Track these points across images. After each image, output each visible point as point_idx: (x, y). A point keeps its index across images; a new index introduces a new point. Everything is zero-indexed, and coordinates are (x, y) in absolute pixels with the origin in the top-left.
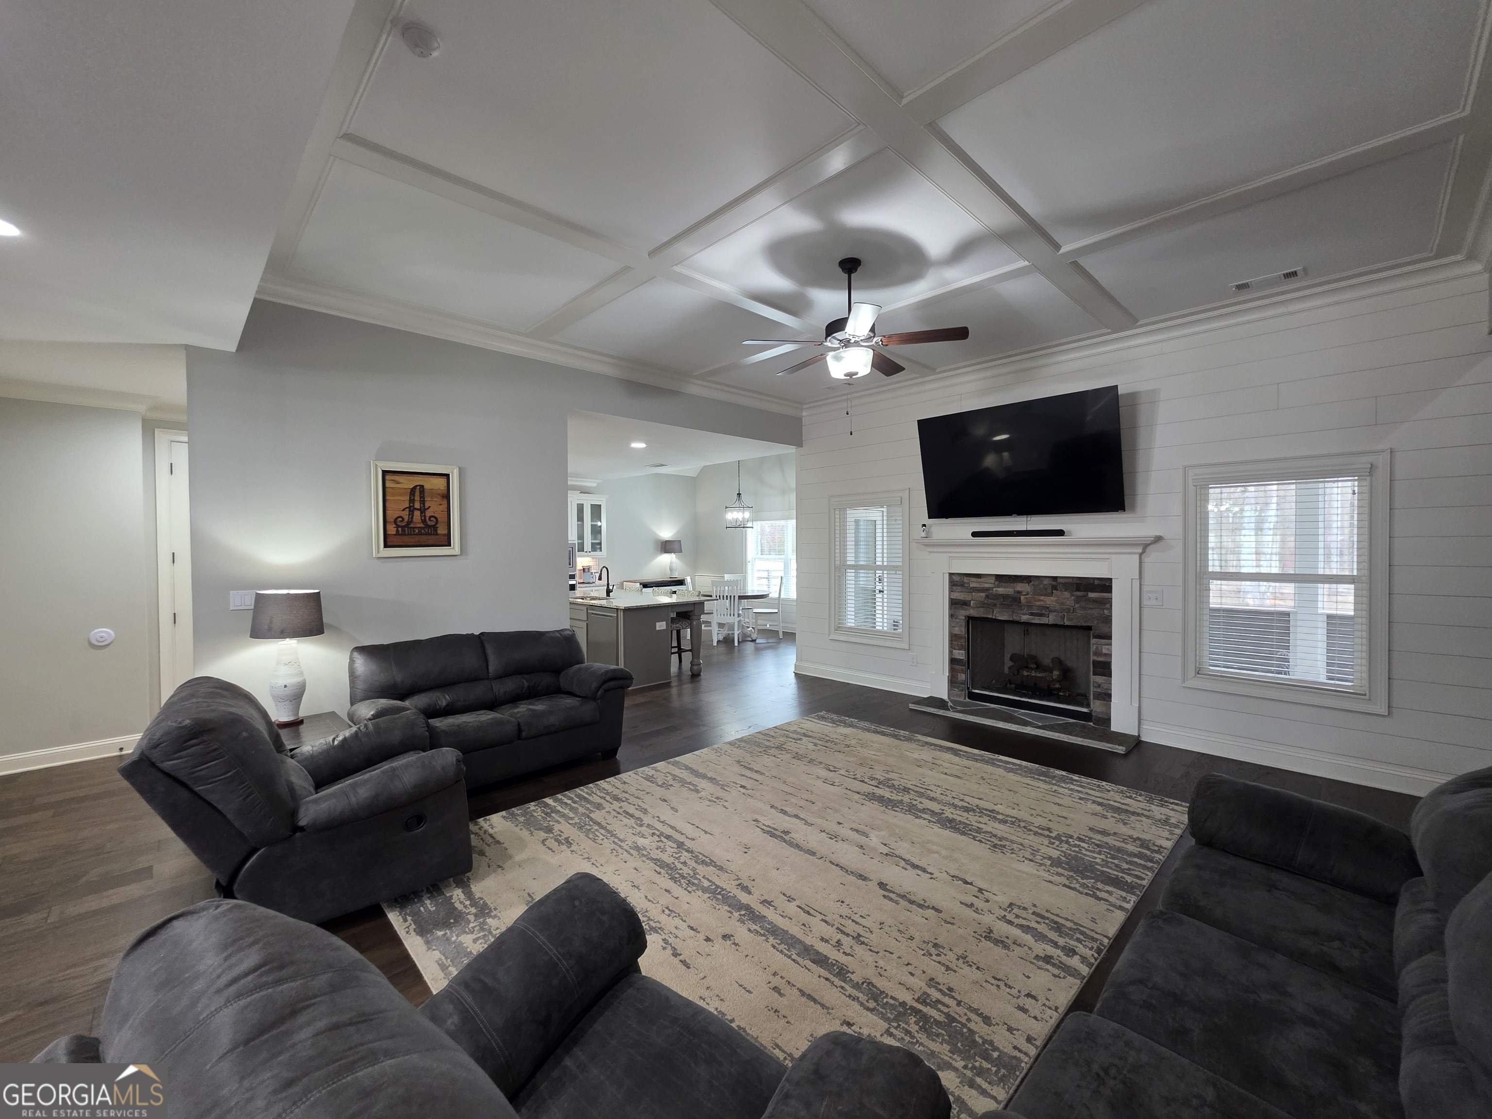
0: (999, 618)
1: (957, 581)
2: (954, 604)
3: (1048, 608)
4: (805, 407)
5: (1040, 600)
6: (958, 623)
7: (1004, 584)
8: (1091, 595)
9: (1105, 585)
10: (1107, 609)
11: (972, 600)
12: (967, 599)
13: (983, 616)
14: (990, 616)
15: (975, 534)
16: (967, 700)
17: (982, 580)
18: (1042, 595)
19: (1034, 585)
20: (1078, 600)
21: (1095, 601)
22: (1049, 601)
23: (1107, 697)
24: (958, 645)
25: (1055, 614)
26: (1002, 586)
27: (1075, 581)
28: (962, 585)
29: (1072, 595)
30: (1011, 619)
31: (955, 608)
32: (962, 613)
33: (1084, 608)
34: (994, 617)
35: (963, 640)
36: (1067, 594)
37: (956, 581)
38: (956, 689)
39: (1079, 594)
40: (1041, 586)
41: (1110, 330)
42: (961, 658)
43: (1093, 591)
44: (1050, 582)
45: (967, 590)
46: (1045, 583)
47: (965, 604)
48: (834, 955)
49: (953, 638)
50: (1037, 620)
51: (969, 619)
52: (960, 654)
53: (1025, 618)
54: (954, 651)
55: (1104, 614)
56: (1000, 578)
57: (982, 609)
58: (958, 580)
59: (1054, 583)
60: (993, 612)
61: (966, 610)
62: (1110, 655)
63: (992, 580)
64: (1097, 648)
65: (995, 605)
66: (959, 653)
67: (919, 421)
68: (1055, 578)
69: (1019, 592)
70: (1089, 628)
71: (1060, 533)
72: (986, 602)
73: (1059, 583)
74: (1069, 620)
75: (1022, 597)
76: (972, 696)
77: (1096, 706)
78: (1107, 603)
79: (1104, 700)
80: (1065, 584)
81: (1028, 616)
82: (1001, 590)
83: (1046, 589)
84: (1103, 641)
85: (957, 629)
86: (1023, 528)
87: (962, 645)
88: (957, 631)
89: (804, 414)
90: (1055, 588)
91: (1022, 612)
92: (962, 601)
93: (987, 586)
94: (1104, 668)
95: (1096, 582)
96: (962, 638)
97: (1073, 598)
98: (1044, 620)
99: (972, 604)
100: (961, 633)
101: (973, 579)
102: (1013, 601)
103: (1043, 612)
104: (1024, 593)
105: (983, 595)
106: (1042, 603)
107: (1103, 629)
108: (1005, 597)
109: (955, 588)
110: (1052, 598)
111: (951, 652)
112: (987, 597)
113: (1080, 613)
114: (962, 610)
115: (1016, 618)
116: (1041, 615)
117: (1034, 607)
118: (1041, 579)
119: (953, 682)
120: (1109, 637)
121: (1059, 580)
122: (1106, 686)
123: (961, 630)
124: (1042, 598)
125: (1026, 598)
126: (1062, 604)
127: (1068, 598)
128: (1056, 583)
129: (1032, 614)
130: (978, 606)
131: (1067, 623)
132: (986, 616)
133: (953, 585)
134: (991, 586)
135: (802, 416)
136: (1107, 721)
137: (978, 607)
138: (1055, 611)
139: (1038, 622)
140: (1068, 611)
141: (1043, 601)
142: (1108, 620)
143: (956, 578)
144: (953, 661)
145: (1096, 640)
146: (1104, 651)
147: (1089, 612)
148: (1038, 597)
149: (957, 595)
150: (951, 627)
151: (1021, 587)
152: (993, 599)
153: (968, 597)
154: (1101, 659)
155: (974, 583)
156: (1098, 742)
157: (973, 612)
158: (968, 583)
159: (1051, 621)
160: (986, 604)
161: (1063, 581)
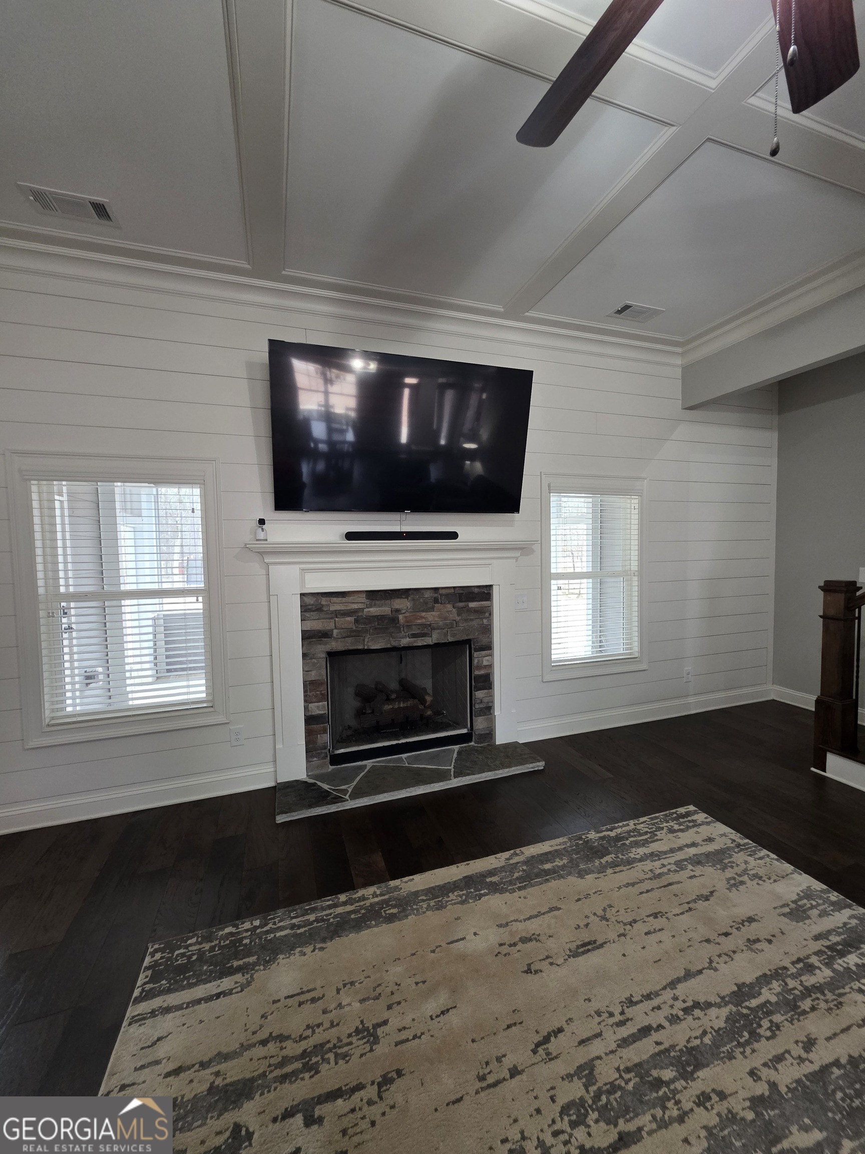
0: (372, 648)
1: (311, 605)
2: (307, 636)
3: (430, 625)
5: (422, 617)
6: (314, 664)
7: (377, 602)
8: (472, 605)
9: (484, 593)
10: (486, 618)
11: (336, 628)
12: (329, 628)
13: (351, 648)
14: (360, 647)
15: (351, 536)
16: (331, 768)
17: (350, 599)
18: (423, 611)
19: (413, 600)
20: (460, 611)
21: (476, 611)
22: (431, 617)
23: (488, 710)
24: (316, 696)
25: (438, 631)
26: (375, 605)
27: (458, 591)
28: (319, 609)
29: (454, 607)
30: (389, 646)
31: (312, 642)
32: (321, 650)
33: (466, 620)
34: (366, 648)
35: (323, 688)
36: (449, 607)
37: (309, 605)
38: (315, 759)
39: (461, 604)
40: (422, 600)
42: (322, 712)
43: (473, 600)
44: (432, 595)
45: (327, 616)
46: (426, 596)
47: (325, 635)
49: (309, 686)
50: (420, 642)
51: (332, 655)
52: (320, 708)
53: (405, 642)
54: (310, 705)
55: (483, 624)
56: (373, 595)
57: (349, 640)
58: (312, 602)
59: (436, 595)
60: (364, 640)
61: (325, 644)
62: (491, 666)
63: (363, 598)
64: (478, 661)
65: (367, 631)
66: (318, 707)
68: (436, 589)
69: (398, 611)
70: (468, 642)
71: (453, 535)
72: (354, 628)
73: (441, 595)
74: (454, 635)
75: (401, 617)
76: (336, 760)
77: (478, 723)
78: (486, 613)
79: (485, 714)
80: (447, 595)
81: (408, 639)
82: (374, 611)
83: (426, 603)
84: (483, 653)
85: (313, 673)
86: (397, 529)
87: (322, 694)
88: (313, 675)
90: (436, 601)
91: (401, 635)
92: (320, 631)
93: (355, 606)
94: (486, 682)
95: (476, 590)
96: (322, 684)
97: (454, 610)
98: (428, 641)
99: (335, 635)
100: (320, 678)
101: (335, 599)
102: (389, 623)
103: (425, 631)
104: (404, 611)
105: (350, 619)
106: (424, 620)
107: (484, 641)
108: (380, 618)
109: (307, 614)
110: (434, 613)
111: (306, 708)
112: (356, 621)
113: (462, 625)
114: (320, 644)
115: (394, 644)
116: (424, 635)
117: (414, 627)
118: (423, 591)
119: (311, 750)
120: (491, 648)
121: (441, 591)
122: (486, 700)
123: (321, 673)
124: (423, 614)
125: (406, 617)
126: (446, 619)
127: (449, 611)
128: (439, 595)
129: (414, 636)
130: (344, 635)
131: (451, 639)
132: (355, 648)
133: (305, 611)
134: (360, 606)
136: (490, 735)
137: (344, 638)
138: (438, 628)
139: (421, 645)
140: (451, 626)
141: (425, 618)
142: (488, 630)
143: (307, 600)
144: (310, 720)
145: (478, 653)
146: (485, 663)
147: (471, 623)
148: (418, 614)
149: (315, 625)
150: (306, 672)
151: (398, 604)
152: (365, 623)
153: (328, 625)
154: (482, 672)
155: (337, 605)
156: (518, 767)
157: (335, 645)
158: (328, 605)
159: (435, 641)
160: (355, 631)
161: (444, 592)
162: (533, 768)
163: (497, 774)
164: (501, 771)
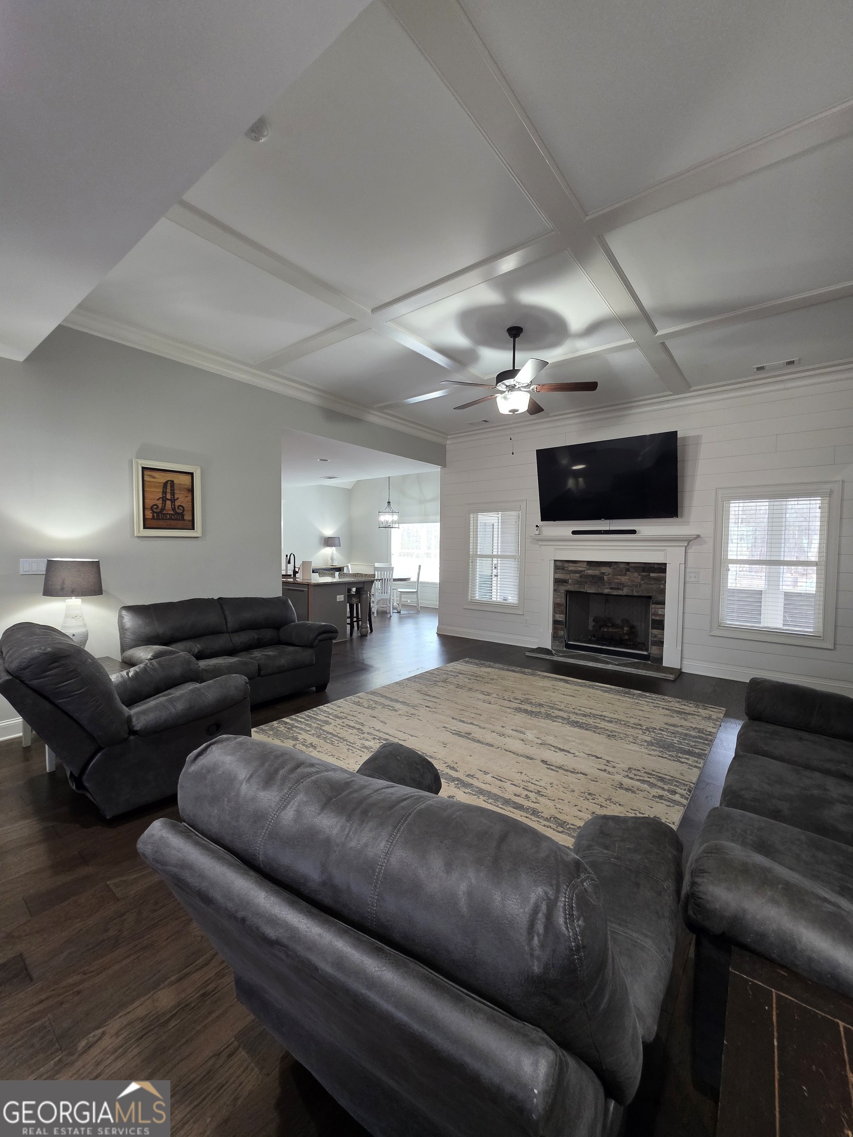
0: (588, 592)
1: (560, 566)
2: (557, 582)
3: (623, 584)
4: (449, 437)
5: (618, 579)
6: (559, 595)
7: (592, 568)
8: (652, 575)
9: (661, 568)
10: (662, 584)
11: (570, 579)
12: (567, 578)
13: (577, 590)
14: (583, 590)
15: (574, 533)
16: (565, 649)
17: (580, 564)
18: (619, 575)
19: (613, 568)
20: (643, 578)
21: (654, 579)
22: (624, 579)
23: (661, 643)
24: (559, 611)
25: (628, 588)
27: (641, 565)
28: (563, 569)
29: (639, 575)
30: (597, 592)
31: (558, 585)
32: (563, 588)
33: (647, 584)
34: (585, 591)
35: (563, 607)
36: (636, 574)
38: (557, 642)
39: (644, 574)
40: (618, 569)
41: (672, 393)
42: (561, 620)
43: (653, 572)
44: (625, 566)
45: (567, 572)
46: (621, 567)
47: (565, 582)
48: (526, 803)
49: (556, 606)
50: (615, 592)
51: (568, 593)
52: (561, 617)
53: (606, 591)
54: (556, 615)
55: (660, 588)
56: (590, 563)
57: (577, 585)
59: (627, 567)
60: (585, 587)
61: (566, 586)
62: (663, 616)
63: (585, 565)
64: (655, 611)
65: (586, 583)
66: (560, 616)
67: (537, 451)
68: (628, 563)
69: (603, 573)
70: (650, 597)
71: (633, 532)
72: (580, 580)
73: (631, 567)
74: (637, 592)
75: (605, 577)
76: (568, 646)
77: (654, 650)
78: (663, 580)
79: (658, 645)
80: (635, 567)
81: (609, 590)
82: (590, 572)
83: (622, 571)
84: (659, 606)
85: (558, 599)
86: (607, 528)
87: (562, 611)
88: (558, 601)
89: (448, 442)
90: (628, 570)
91: (604, 587)
92: (563, 579)
93: (580, 569)
94: (659, 624)
95: (656, 566)
96: (562, 605)
97: (640, 577)
98: (620, 593)
99: (569, 582)
100: (561, 603)
101: (571, 564)
102: (599, 579)
103: (620, 587)
104: (607, 574)
105: (578, 575)
107: (660, 598)
108: (593, 576)
109: (558, 571)
110: (625, 577)
111: (554, 616)
112: (581, 577)
113: (644, 587)
114: (563, 586)
115: (600, 591)
116: (618, 589)
117: (613, 584)
118: (619, 564)
119: (555, 637)
120: (664, 604)
121: (631, 565)
122: (659, 636)
123: (561, 600)
124: (619, 577)
125: (608, 577)
126: (633, 581)
127: (636, 577)
128: (629, 567)
129: (611, 588)
131: (635, 594)
132: (579, 590)
133: (557, 569)
134: (583, 569)
135: (447, 444)
136: (660, 659)
137: (575, 584)
138: (628, 586)
139: (616, 594)
140: (636, 586)
141: (620, 579)
142: (663, 592)
143: (559, 564)
144: (555, 622)
145: (655, 605)
146: (660, 613)
147: (650, 586)
148: (616, 577)
149: (560, 576)
150: (554, 598)
151: (605, 570)
152: (585, 578)
153: (567, 577)
154: (657, 618)
155: (572, 567)
156: (656, 673)
157: (570, 588)
158: (568, 567)
159: (625, 593)
160: (580, 582)
161: (633, 565)
162: (664, 677)
163: (638, 672)
164: (641, 671)
